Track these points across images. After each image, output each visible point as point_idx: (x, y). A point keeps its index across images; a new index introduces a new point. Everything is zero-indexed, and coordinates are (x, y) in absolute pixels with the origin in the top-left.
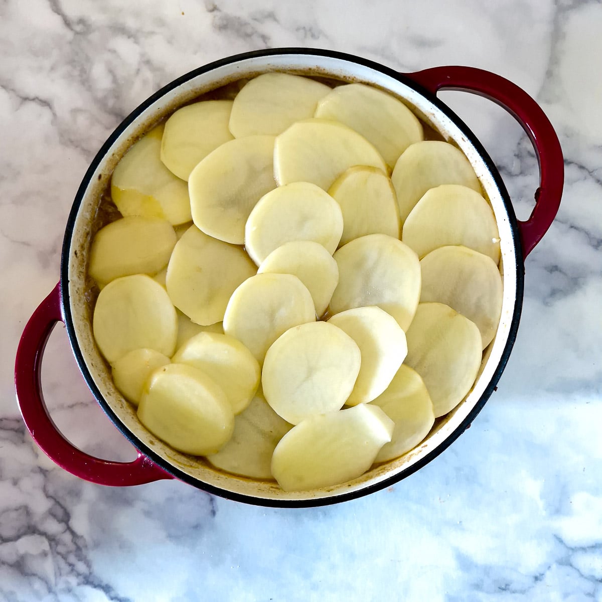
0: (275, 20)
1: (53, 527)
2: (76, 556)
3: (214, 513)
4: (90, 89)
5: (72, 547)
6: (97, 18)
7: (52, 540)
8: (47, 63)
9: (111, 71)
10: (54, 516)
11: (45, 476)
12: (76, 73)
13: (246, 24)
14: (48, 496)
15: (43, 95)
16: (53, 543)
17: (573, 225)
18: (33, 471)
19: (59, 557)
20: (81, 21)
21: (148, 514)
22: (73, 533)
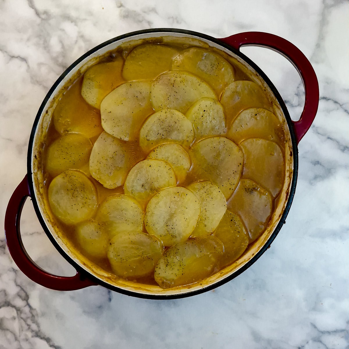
0: (156, 12)
1: (19, 303)
2: (32, 320)
3: (110, 300)
4: (49, 51)
5: (30, 315)
6: (54, 10)
7: (18, 310)
8: (25, 37)
9: (61, 42)
10: (20, 297)
11: (15, 273)
12: (42, 42)
14: (17, 285)
15: (22, 55)
16: (19, 312)
17: (329, 137)
18: (9, 270)
19: (22, 321)
20: (45, 12)
21: (73, 298)
22: (30, 307)
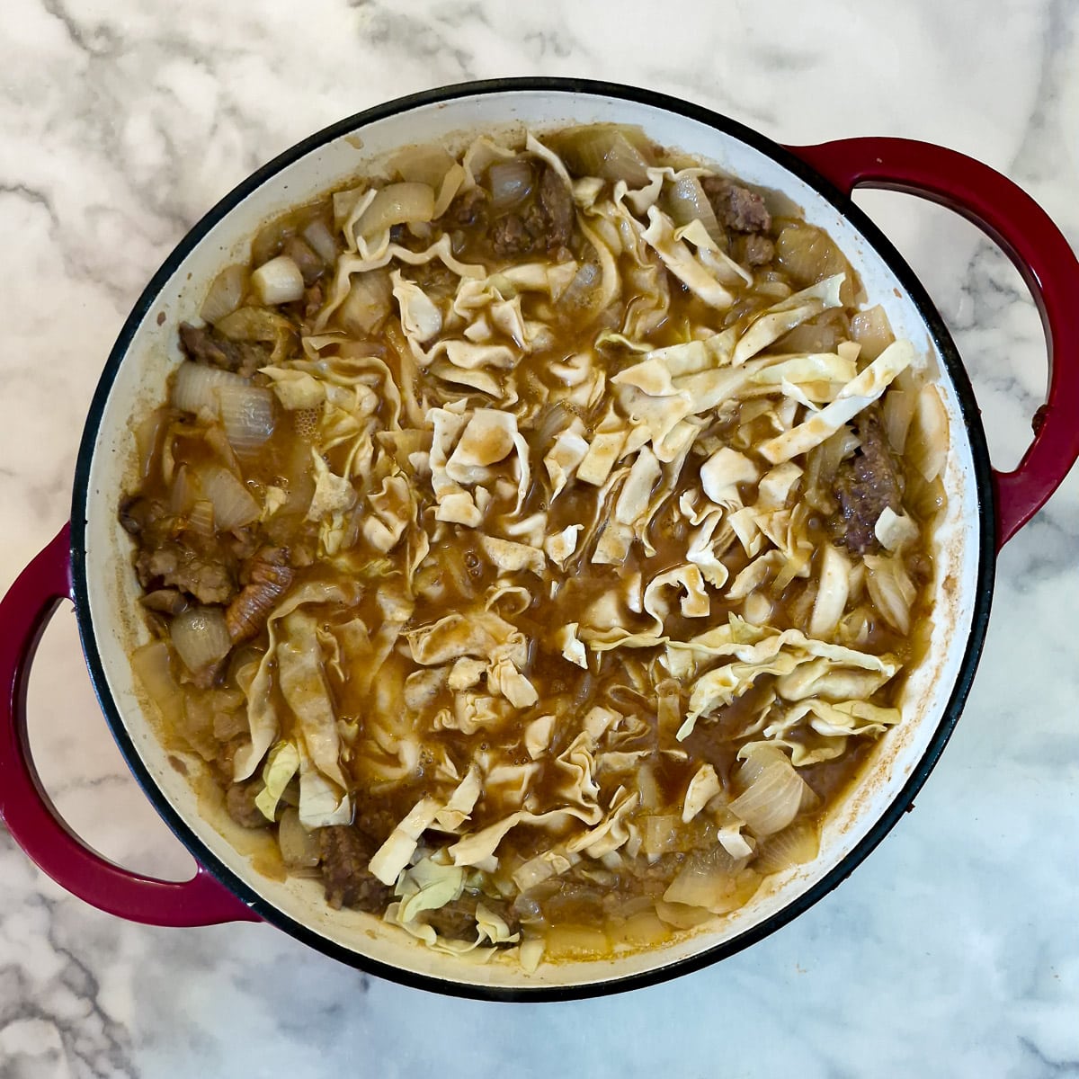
0: (483, 19)
1: (68, 1005)
2: (112, 1059)
3: (365, 984)
4: (122, 166)
5: (103, 1043)
6: (132, 23)
7: (66, 1028)
8: (39, 117)
9: (162, 131)
10: (70, 985)
11: (51, 911)
12: (95, 135)
13: (425, 29)
14: (58, 949)
15: (33, 182)
16: (68, 1035)
18: (28, 902)
19: (80, 1062)
20: (104, 31)
21: (243, 984)
22: (104, 1017)
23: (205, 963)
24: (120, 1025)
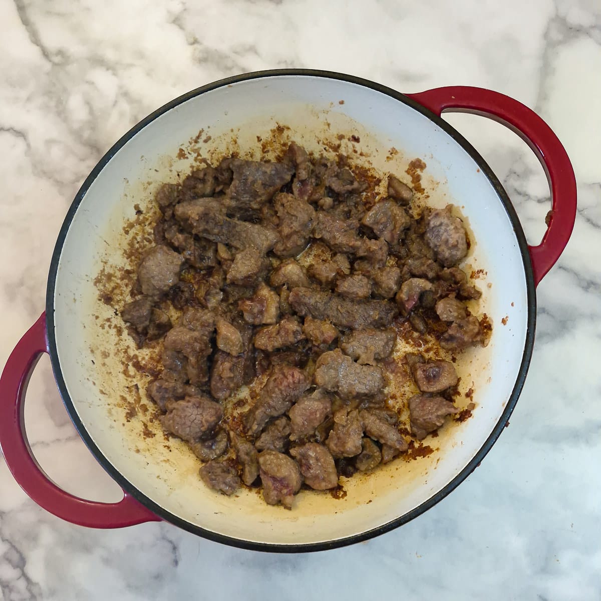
0: (256, 53)
1: (8, 573)
3: (176, 562)
4: (65, 120)
5: (27, 595)
6: (75, 49)
7: (6, 586)
8: (24, 94)
9: (88, 103)
10: (9, 561)
12: (53, 104)
13: (227, 57)
14: (4, 540)
15: (18, 127)
16: (7, 590)
17: (561, 266)
20: (60, 53)
21: (107, 561)
22: (28, 579)
23: (87, 549)
24: (37, 584)
